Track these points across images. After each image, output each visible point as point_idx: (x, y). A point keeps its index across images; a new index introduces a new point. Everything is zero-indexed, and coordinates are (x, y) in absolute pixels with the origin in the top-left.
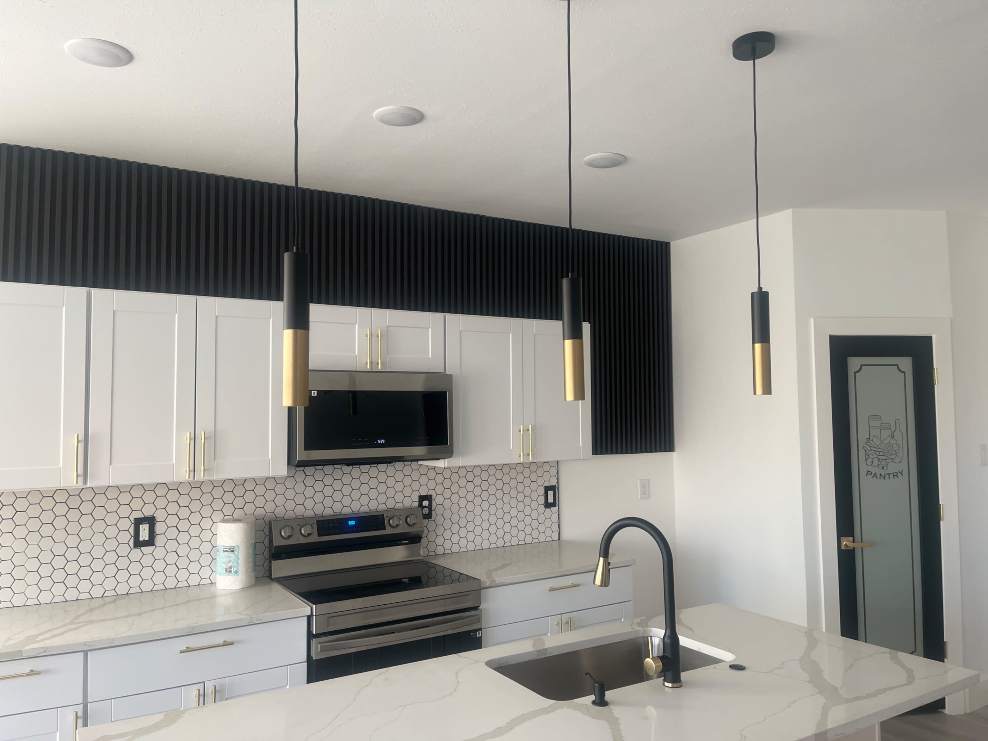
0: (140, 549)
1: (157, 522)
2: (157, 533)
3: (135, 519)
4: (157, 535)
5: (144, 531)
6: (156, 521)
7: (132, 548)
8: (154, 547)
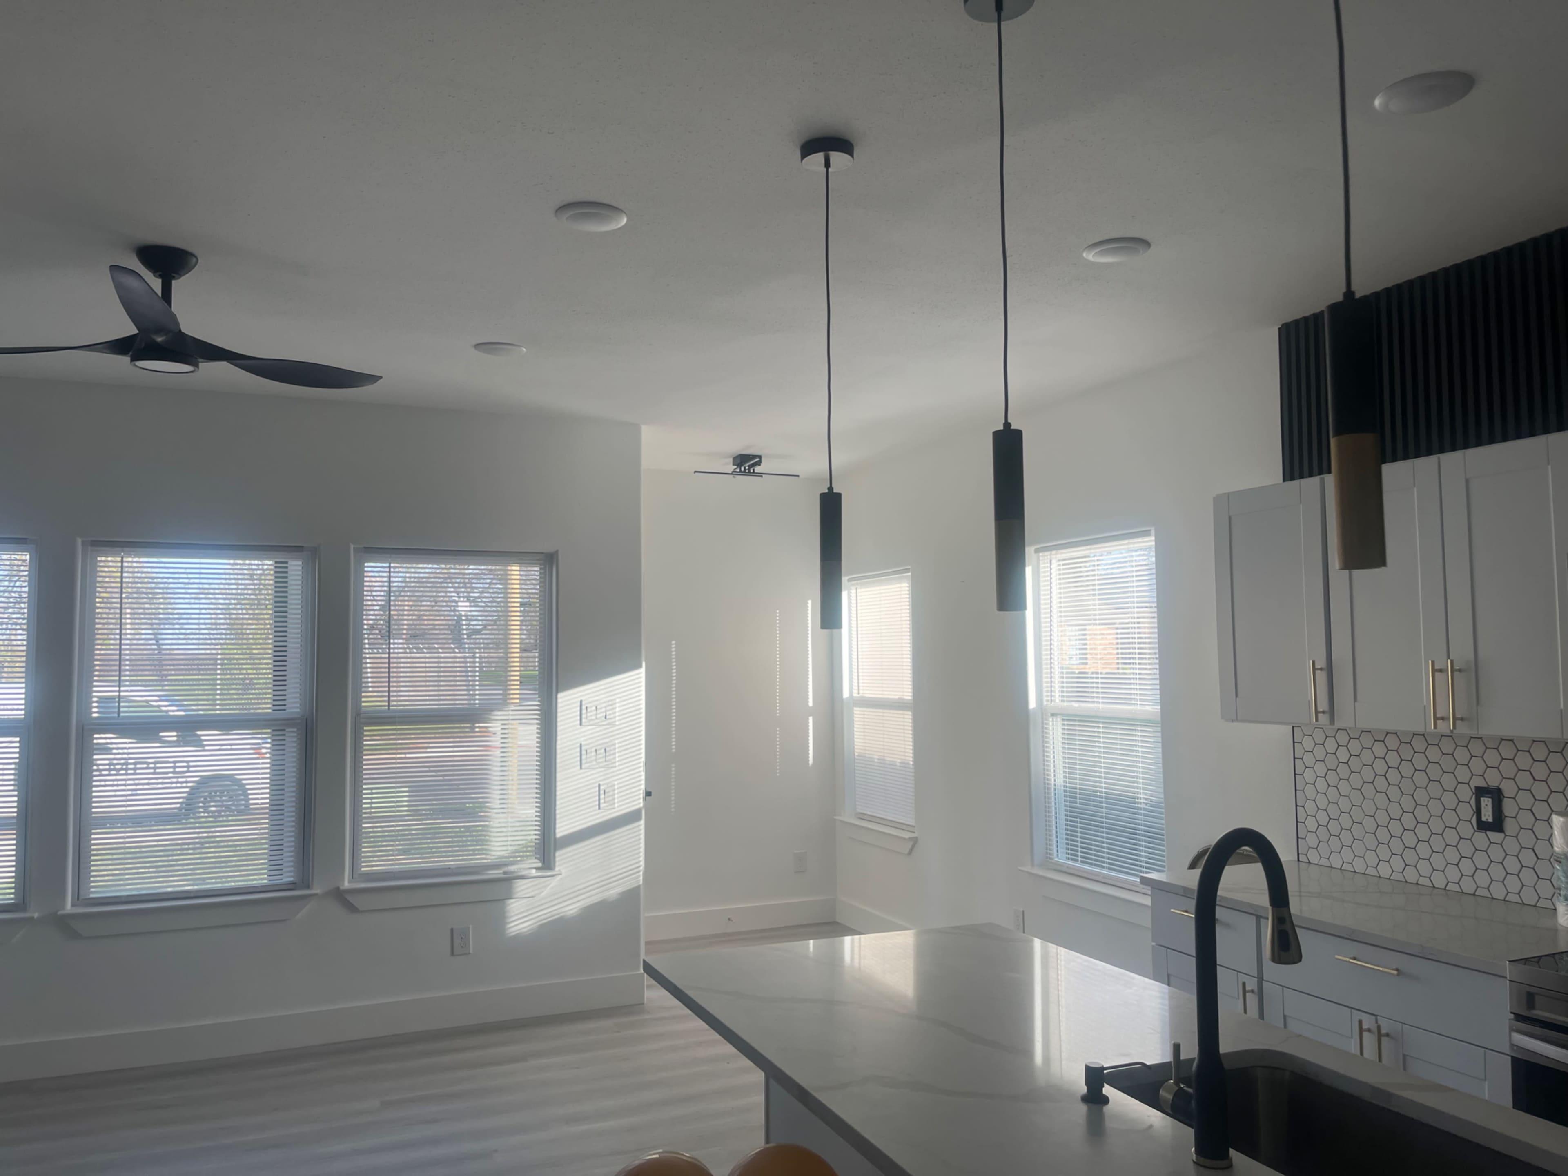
0: (1486, 833)
1: (1504, 797)
2: (1506, 815)
3: (1476, 788)
4: (1506, 817)
5: (1486, 807)
6: (1503, 795)
7: (1476, 829)
8: (1502, 835)
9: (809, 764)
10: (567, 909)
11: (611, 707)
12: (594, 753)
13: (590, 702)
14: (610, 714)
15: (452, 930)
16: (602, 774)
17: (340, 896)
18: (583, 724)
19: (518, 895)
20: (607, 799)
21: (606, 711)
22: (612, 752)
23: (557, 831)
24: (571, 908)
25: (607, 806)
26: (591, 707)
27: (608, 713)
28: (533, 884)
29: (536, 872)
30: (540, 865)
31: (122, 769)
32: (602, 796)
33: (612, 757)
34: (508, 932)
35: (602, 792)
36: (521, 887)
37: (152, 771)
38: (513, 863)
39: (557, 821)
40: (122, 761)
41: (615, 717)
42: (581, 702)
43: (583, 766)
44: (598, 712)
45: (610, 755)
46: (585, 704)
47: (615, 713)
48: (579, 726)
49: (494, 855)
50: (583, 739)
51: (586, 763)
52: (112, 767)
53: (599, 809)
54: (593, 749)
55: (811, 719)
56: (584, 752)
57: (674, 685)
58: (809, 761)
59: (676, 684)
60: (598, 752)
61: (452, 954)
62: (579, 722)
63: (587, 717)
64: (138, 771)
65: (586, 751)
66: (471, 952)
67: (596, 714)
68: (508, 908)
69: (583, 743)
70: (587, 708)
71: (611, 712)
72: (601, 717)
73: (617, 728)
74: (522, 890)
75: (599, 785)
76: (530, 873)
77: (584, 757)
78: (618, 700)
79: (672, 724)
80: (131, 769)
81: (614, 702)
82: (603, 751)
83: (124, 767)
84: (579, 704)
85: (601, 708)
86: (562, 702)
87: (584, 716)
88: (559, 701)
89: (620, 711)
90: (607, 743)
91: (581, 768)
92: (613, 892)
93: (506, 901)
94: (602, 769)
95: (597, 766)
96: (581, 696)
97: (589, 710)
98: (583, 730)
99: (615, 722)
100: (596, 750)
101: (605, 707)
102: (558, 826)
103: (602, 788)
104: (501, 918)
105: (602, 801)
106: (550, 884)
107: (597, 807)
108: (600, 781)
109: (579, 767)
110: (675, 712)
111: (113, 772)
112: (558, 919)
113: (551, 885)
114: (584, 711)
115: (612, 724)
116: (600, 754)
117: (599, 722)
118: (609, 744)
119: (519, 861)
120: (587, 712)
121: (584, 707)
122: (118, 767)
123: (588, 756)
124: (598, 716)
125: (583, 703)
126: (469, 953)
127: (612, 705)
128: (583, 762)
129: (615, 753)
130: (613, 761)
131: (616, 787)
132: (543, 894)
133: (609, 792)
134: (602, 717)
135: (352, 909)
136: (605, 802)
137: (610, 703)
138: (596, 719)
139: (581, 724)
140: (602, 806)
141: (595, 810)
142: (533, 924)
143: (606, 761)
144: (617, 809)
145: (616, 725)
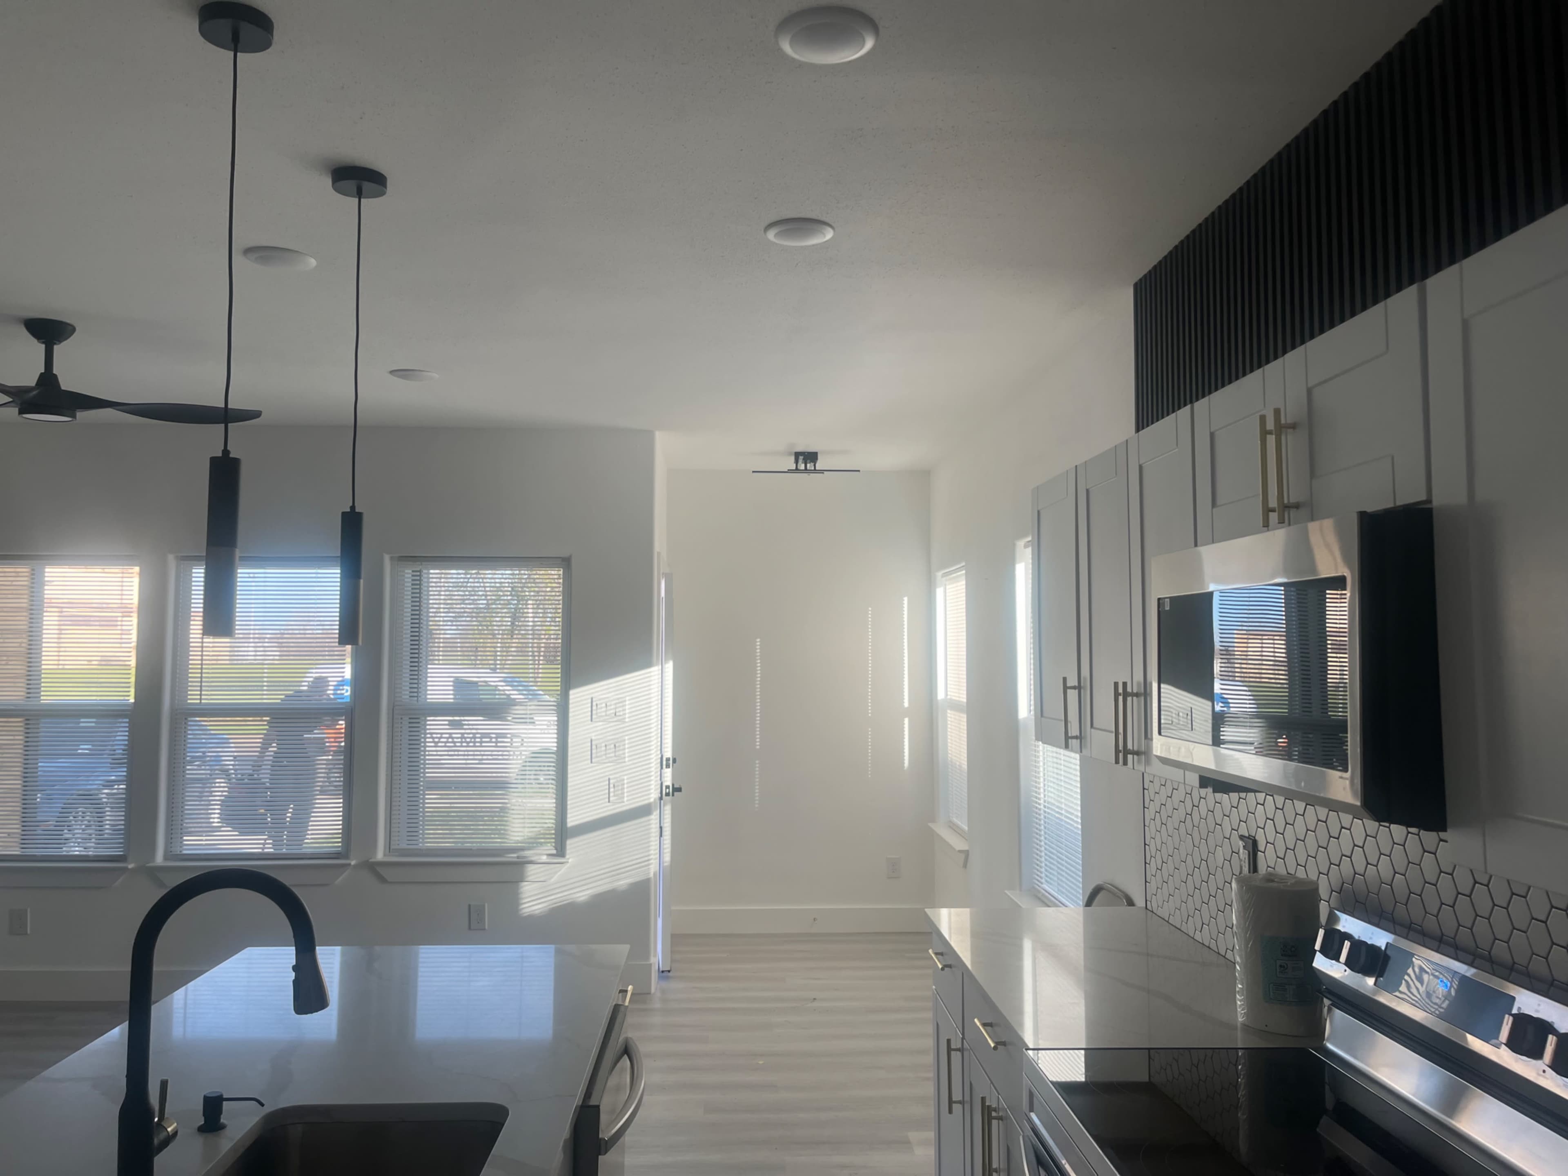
9: (904, 767)
10: (578, 895)
11: (621, 705)
12: (604, 748)
13: (600, 700)
14: (620, 711)
15: (470, 906)
16: (611, 768)
17: (373, 867)
18: (593, 720)
19: (530, 878)
20: (616, 793)
21: (616, 708)
22: (621, 748)
23: (568, 820)
24: (582, 895)
25: (616, 800)
26: (601, 704)
27: (617, 710)
28: (542, 869)
29: (547, 859)
30: (554, 852)
31: (471, 742)
32: (612, 790)
33: (621, 752)
34: (521, 913)
35: (611, 786)
36: (532, 871)
37: (494, 744)
38: (529, 849)
39: (569, 811)
40: (471, 736)
41: (625, 714)
42: (592, 699)
43: (593, 760)
44: (608, 708)
45: (619, 751)
46: (596, 701)
47: (625, 710)
48: (590, 722)
49: (512, 840)
50: (593, 734)
51: (597, 757)
52: (464, 740)
53: (609, 802)
54: (603, 745)
55: (906, 721)
56: (594, 747)
57: (758, 683)
58: (904, 763)
59: (760, 681)
60: (608, 747)
61: (470, 928)
62: (590, 718)
63: (597, 714)
64: (483, 744)
65: (596, 746)
66: (486, 927)
67: (606, 711)
68: (522, 890)
69: (593, 738)
70: (597, 705)
71: (621, 709)
72: (611, 714)
73: (627, 724)
74: (534, 874)
75: (609, 779)
76: (540, 859)
77: (594, 751)
78: (628, 698)
79: (756, 720)
80: (478, 742)
81: (624, 699)
82: (612, 746)
83: (473, 740)
84: (590, 701)
85: (611, 705)
86: (573, 699)
87: (594, 712)
88: (571, 697)
89: (631, 708)
90: (617, 738)
91: (591, 762)
92: (623, 882)
93: (520, 883)
94: (612, 764)
95: (607, 761)
96: (593, 693)
97: (599, 706)
98: (594, 725)
99: (625, 718)
100: (606, 746)
101: (616, 704)
102: (569, 816)
103: (611, 781)
104: (515, 899)
105: (611, 794)
106: (560, 870)
107: (607, 800)
108: (611, 775)
109: (590, 761)
110: (759, 709)
111: (464, 744)
112: (569, 904)
113: (561, 872)
114: (594, 708)
115: (622, 721)
116: (610, 749)
117: (608, 719)
118: (619, 740)
119: (535, 847)
120: (597, 709)
121: (594, 704)
122: (468, 740)
123: (598, 750)
124: (608, 713)
125: (594, 699)
126: (484, 929)
127: (621, 702)
128: (594, 756)
129: (624, 749)
130: (623, 756)
131: (626, 781)
132: (552, 880)
133: (618, 786)
134: (613, 713)
135: (382, 880)
136: (614, 796)
137: (620, 700)
138: (606, 715)
139: (592, 720)
140: (611, 799)
141: (605, 803)
142: (545, 907)
143: (615, 756)
144: (626, 803)
145: (625, 722)
